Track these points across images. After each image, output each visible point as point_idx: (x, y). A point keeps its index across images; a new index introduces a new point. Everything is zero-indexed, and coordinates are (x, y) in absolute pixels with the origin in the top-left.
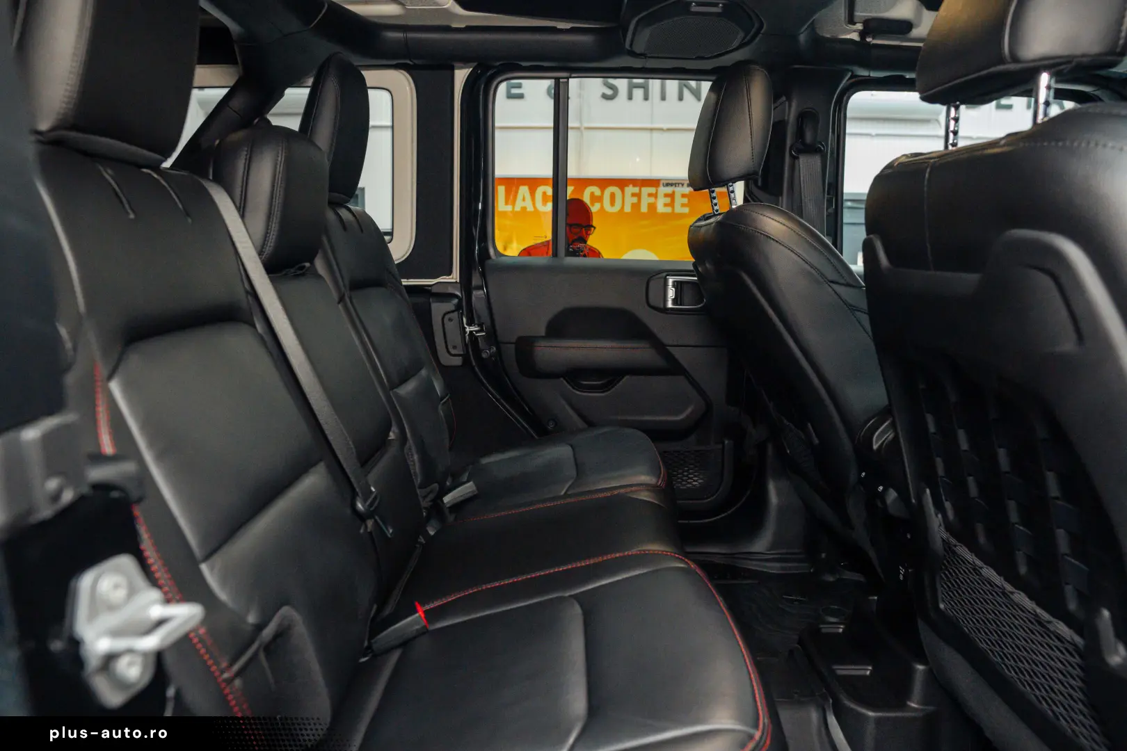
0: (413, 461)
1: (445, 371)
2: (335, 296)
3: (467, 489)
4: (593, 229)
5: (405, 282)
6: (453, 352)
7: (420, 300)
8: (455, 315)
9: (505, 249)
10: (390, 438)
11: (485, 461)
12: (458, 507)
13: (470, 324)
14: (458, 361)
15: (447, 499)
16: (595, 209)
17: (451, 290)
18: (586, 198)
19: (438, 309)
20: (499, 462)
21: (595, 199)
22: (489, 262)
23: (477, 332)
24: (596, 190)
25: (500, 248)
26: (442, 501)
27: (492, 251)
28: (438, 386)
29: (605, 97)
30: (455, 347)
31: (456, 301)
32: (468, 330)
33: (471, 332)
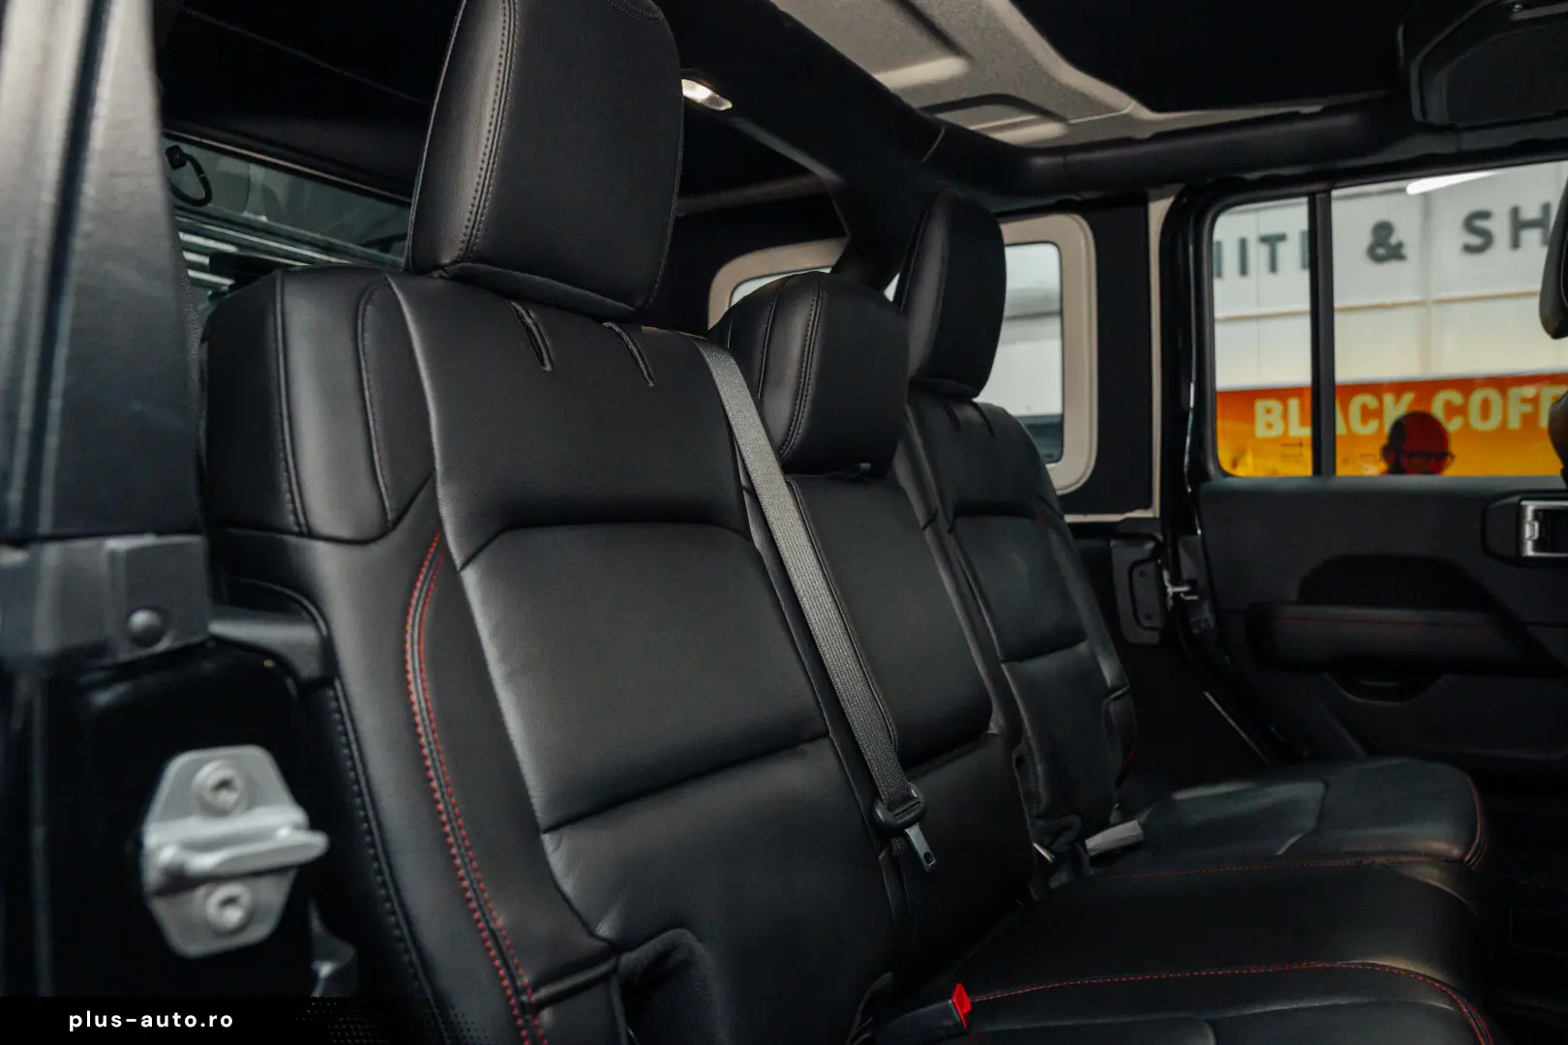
0: (1035, 774)
1: (1124, 650)
2: (921, 517)
3: (1122, 832)
4: (1449, 459)
5: (1070, 518)
6: (1147, 623)
7: (1095, 544)
8: (1150, 568)
9: (1235, 464)
10: (990, 732)
11: (1181, 796)
12: (1107, 857)
13: (1175, 582)
14: (1153, 638)
15: (1095, 842)
16: (1453, 426)
17: (1143, 530)
18: (1437, 409)
19: (1123, 555)
20: (1198, 799)
21: (1451, 410)
22: (1205, 486)
23: (1186, 593)
24: (1456, 397)
25: (1226, 466)
26: (1084, 845)
27: (1211, 467)
28: (1109, 671)
29: (1469, 249)
30: (1149, 617)
31: (1150, 546)
32: (1171, 590)
33: (1176, 595)
